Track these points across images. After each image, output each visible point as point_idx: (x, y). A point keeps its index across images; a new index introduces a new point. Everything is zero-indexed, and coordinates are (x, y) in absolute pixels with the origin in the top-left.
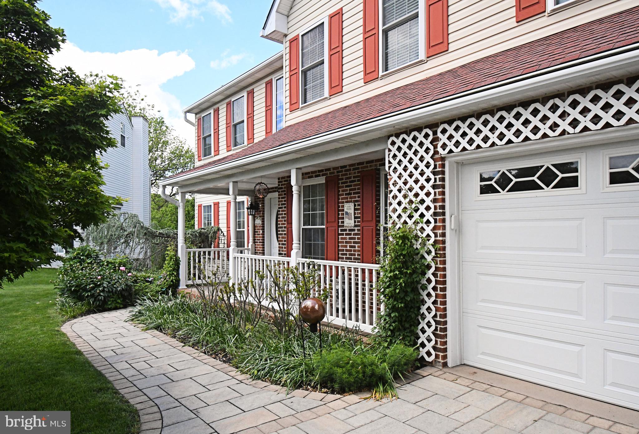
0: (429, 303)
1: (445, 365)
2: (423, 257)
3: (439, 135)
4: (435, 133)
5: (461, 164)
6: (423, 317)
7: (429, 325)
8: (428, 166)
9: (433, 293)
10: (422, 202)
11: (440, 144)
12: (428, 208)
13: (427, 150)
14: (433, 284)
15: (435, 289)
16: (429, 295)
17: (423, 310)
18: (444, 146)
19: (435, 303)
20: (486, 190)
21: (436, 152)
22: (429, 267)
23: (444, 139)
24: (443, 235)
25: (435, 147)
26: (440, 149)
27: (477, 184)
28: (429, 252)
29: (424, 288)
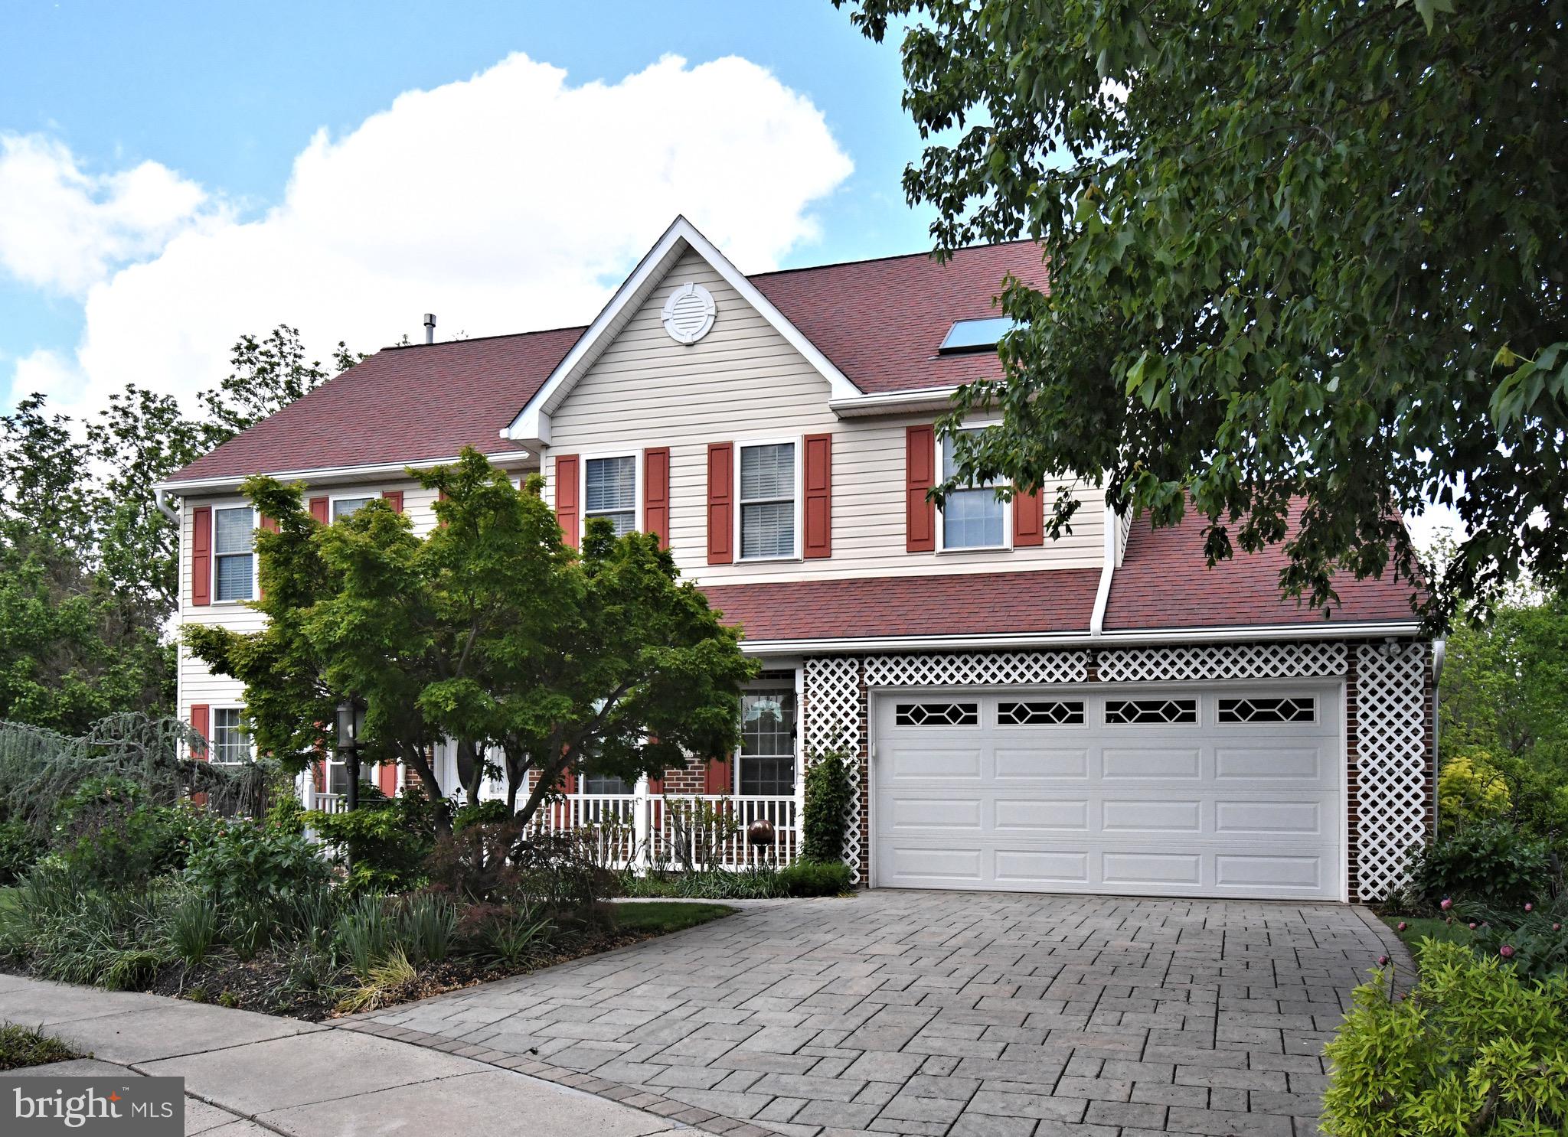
0: (854, 827)
1: (867, 886)
2: (847, 783)
3: (866, 666)
4: (861, 663)
5: (878, 696)
6: (847, 841)
7: (853, 848)
8: (853, 693)
9: (858, 818)
10: (847, 728)
11: (866, 675)
12: (853, 735)
13: (852, 679)
14: (858, 808)
15: (859, 813)
16: (853, 820)
17: (848, 835)
18: (871, 678)
19: (859, 827)
20: (901, 721)
21: (861, 682)
22: (853, 792)
23: (871, 671)
24: (866, 761)
25: (861, 676)
26: (866, 680)
27: (893, 715)
28: (853, 778)
29: (848, 813)
